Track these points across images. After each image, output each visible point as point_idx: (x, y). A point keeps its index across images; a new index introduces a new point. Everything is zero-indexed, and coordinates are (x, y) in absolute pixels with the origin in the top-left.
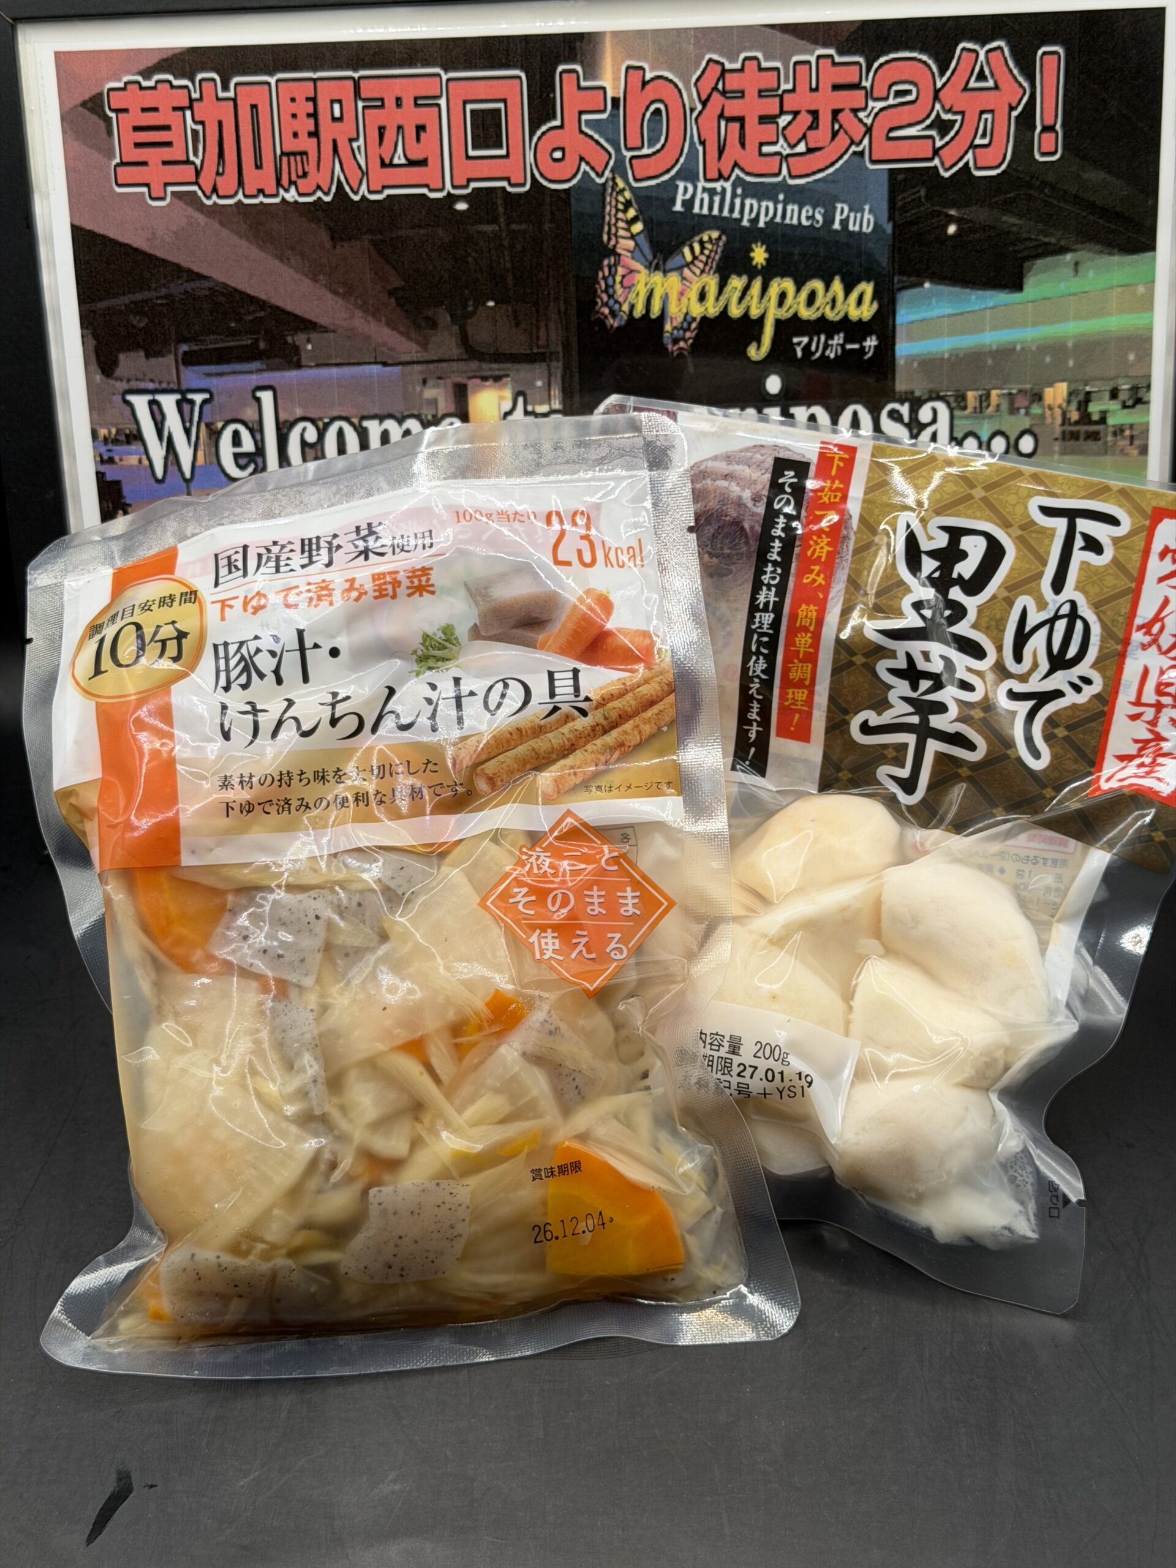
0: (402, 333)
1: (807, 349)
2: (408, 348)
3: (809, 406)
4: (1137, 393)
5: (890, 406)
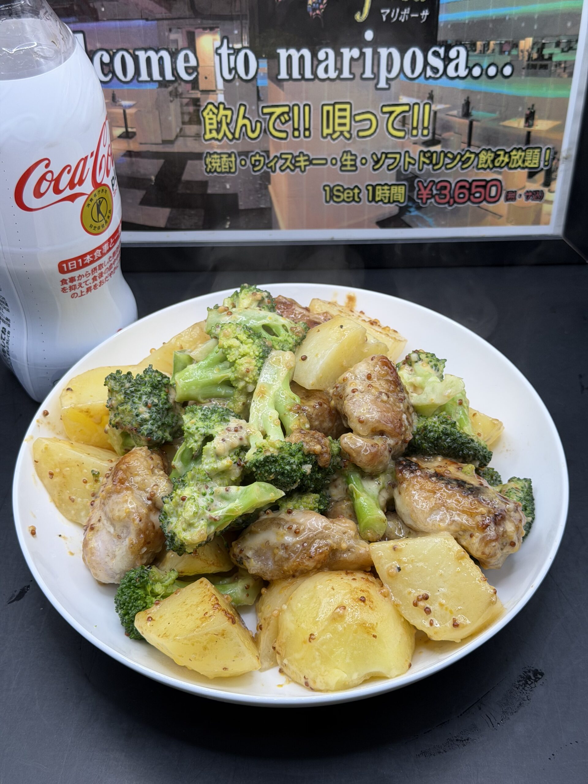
0: (156, 2)
1: (389, 16)
2: (160, 11)
3: (388, 48)
4: (570, 44)
5: (434, 49)
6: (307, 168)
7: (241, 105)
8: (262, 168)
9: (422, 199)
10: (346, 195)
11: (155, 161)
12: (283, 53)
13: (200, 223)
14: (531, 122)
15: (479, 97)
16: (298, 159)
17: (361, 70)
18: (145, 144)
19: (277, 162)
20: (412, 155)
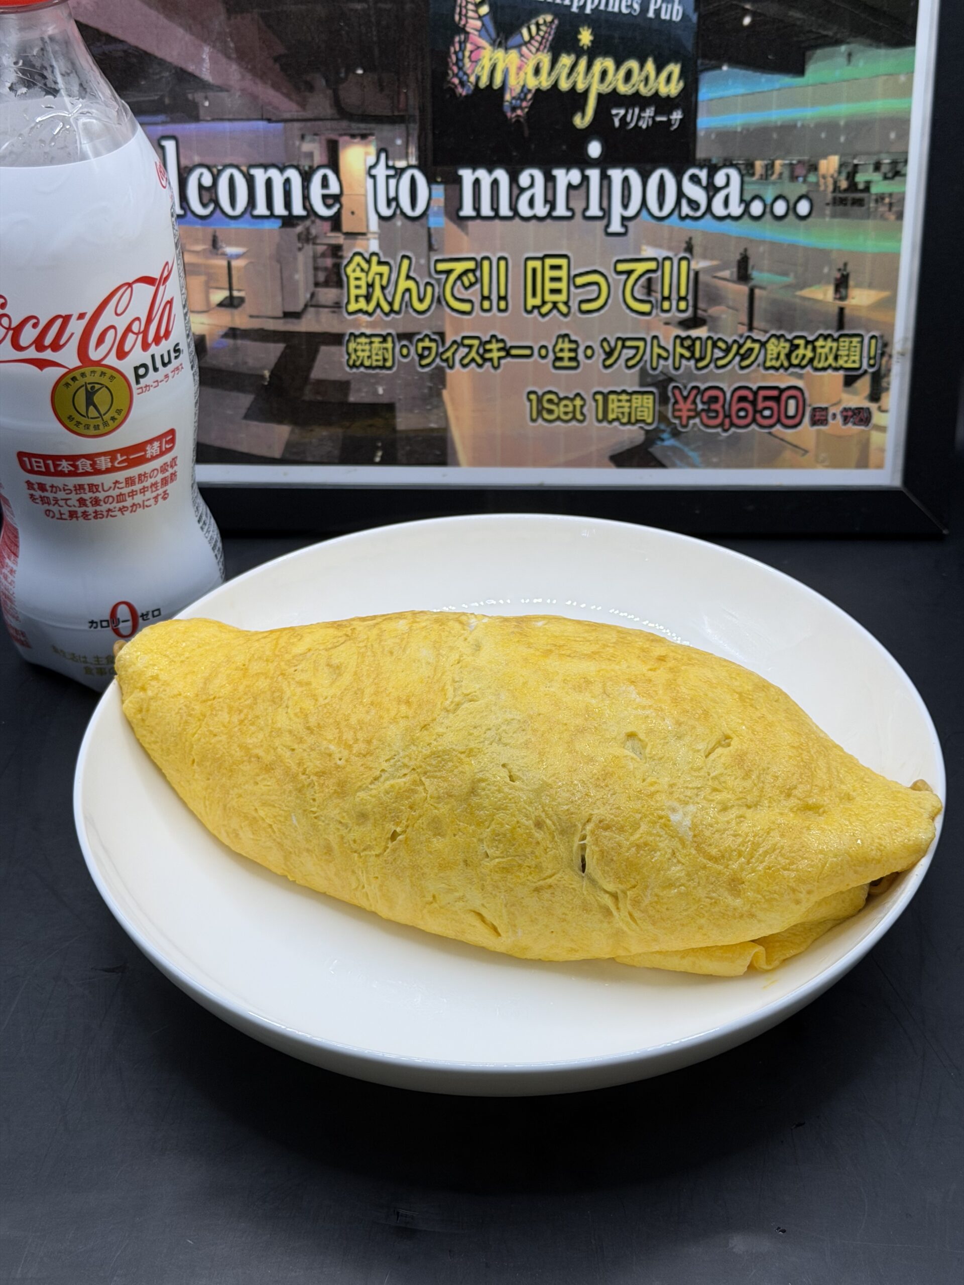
0: (283, 93)
1: (623, 119)
2: (289, 108)
3: (624, 168)
4: (896, 167)
5: (691, 171)
6: (503, 362)
7: (404, 257)
8: (434, 360)
9: (680, 418)
10: (562, 409)
11: (271, 346)
12: (467, 175)
13: (336, 452)
14: (843, 291)
15: (761, 249)
16: (488, 347)
17: (583, 205)
18: (257, 317)
19: (456, 350)
20: (663, 343)
